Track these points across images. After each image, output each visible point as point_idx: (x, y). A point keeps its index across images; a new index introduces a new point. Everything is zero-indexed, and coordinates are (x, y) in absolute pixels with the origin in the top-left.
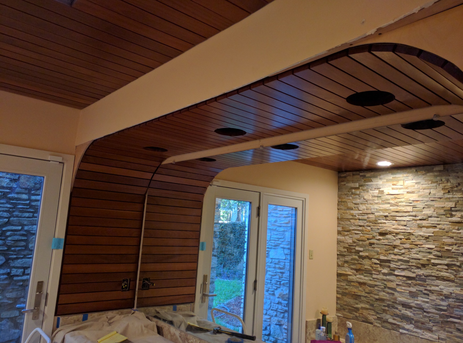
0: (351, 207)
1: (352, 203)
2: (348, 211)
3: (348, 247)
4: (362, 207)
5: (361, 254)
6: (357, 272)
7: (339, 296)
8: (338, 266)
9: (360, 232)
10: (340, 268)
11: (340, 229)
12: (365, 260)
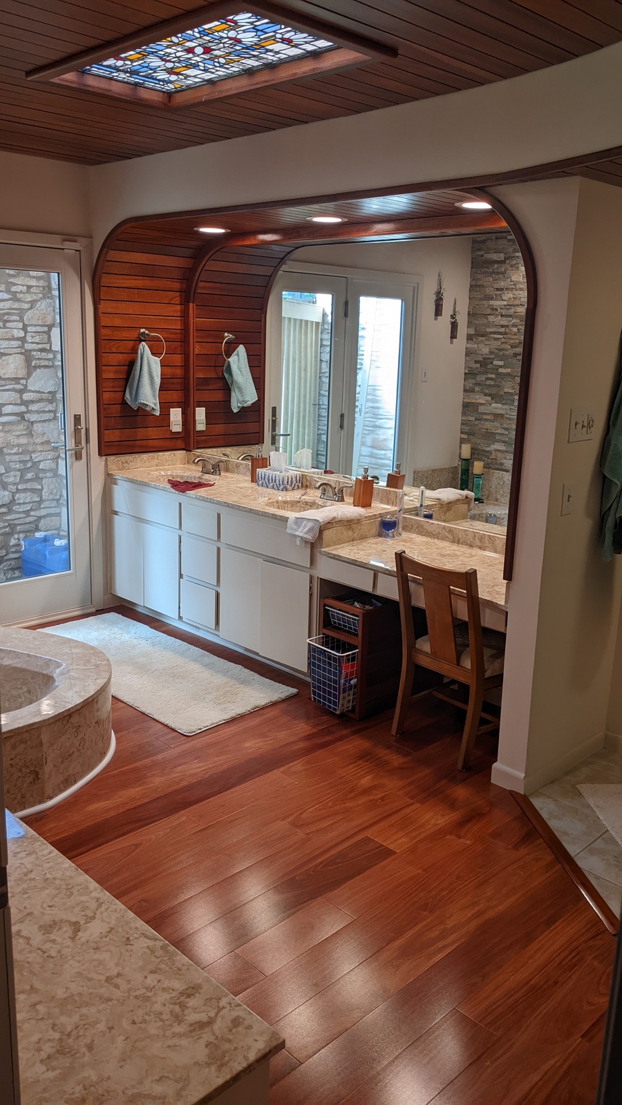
0: (490, 295)
1: (492, 289)
2: (485, 302)
3: (482, 359)
4: (508, 295)
5: (501, 370)
6: (492, 399)
7: (463, 436)
8: (465, 391)
9: (502, 337)
10: (467, 394)
11: (472, 331)
12: (506, 379)
